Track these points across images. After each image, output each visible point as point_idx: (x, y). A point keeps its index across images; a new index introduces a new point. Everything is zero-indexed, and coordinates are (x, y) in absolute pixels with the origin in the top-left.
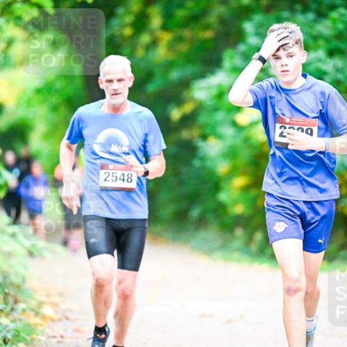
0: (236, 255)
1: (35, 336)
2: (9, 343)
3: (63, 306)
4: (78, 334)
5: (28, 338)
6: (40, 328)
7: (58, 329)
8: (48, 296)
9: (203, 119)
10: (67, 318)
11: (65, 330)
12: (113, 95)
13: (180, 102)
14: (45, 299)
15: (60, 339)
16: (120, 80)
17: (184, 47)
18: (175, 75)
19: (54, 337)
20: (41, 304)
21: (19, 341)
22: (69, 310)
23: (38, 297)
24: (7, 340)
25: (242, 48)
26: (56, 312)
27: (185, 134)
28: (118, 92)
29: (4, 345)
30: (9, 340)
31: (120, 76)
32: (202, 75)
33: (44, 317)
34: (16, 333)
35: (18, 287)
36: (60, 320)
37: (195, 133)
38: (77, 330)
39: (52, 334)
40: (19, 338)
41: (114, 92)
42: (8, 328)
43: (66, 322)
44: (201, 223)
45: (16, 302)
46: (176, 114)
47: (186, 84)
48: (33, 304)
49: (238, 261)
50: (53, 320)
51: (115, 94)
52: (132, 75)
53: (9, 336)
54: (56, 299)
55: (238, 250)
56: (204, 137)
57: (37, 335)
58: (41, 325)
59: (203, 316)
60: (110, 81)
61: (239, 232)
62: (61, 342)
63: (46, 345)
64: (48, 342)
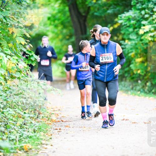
1: (48, 129)
2: (36, 132)
3: (60, 116)
4: (67, 128)
5: (45, 130)
8: (54, 111)
14: (52, 112)
15: (59, 130)
19: (56, 129)
20: (51, 114)
21: (41, 131)
24: (35, 131)
29: (34, 133)
30: (36, 131)
32: (123, 13)
34: (40, 128)
35: (40, 106)
37: (121, 37)
38: (67, 126)
42: (35, 125)
43: (62, 123)
45: (39, 114)
47: (116, 15)
48: (47, 114)
53: (36, 129)
54: (57, 112)
58: (50, 123)
62: (60, 132)
63: (53, 133)
64: (53, 132)
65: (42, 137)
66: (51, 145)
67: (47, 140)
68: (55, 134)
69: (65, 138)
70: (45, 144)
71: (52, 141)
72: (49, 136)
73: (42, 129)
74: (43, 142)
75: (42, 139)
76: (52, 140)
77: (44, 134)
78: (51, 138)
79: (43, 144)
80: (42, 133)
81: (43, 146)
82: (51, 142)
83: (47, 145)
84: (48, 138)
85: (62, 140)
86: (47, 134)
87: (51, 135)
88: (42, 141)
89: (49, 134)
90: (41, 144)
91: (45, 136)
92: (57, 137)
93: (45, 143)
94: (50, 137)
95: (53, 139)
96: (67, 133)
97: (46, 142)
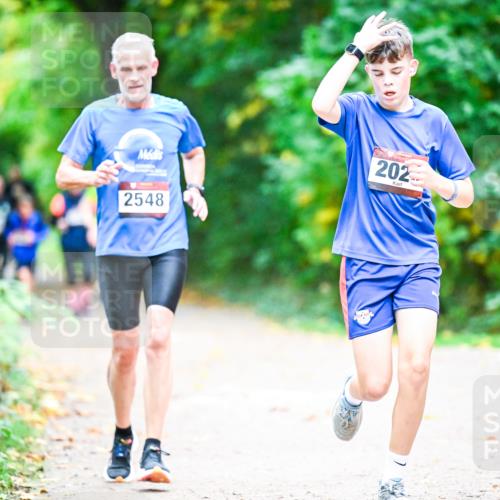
0: (322, 323)
1: (31, 439)
3: (72, 396)
4: (93, 436)
5: (22, 442)
6: (39, 427)
7: (65, 429)
8: (51, 380)
9: (274, 126)
10: (79, 414)
11: (75, 430)
12: (131, 88)
13: (240, 102)
14: (47, 386)
15: (67, 443)
16: (140, 68)
17: (246, 23)
18: (233, 63)
19: (59, 440)
20: (40, 392)
21: (8, 446)
22: (80, 401)
23: (36, 383)
25: (330, 23)
26: (62, 404)
27: (248, 148)
28: (139, 84)
31: (141, 63)
32: (273, 64)
33: (45, 412)
34: (5, 435)
35: (8, 368)
36: (67, 415)
37: (263, 146)
38: (93, 431)
39: (55, 437)
40: (8, 443)
41: (131, 85)
43: (77, 418)
44: (271, 275)
45: (4, 389)
46: (234, 119)
47: (249, 75)
48: (29, 392)
49: (324, 331)
50: (57, 416)
51: (134, 86)
52: (155, 59)
54: (62, 386)
55: (324, 315)
56: (276, 152)
57: (35, 437)
58: (39, 423)
59: (274, 409)
60: (128, 69)
61: (326, 289)
62: (69, 448)
63: (48, 452)
64: (50, 448)
65: (12, 466)
66: (43, 492)
67: (28, 476)
68: (55, 456)
69: (86, 469)
70: (22, 487)
71: (45, 477)
72: (35, 463)
73: (13, 440)
74: (18, 481)
75: (12, 472)
76: (46, 473)
77: (18, 454)
78: (41, 470)
79: (17, 489)
80: (13, 453)
81: (17, 493)
82: (43, 481)
83: (28, 489)
84: (33, 469)
85: (76, 476)
86: (28, 457)
87: (43, 458)
88: (13, 478)
89: (35, 456)
90: (11, 486)
91: (23, 461)
92: (62, 466)
93: (24, 485)
94: (40, 465)
95: (49, 470)
96: (93, 453)
97: (25, 481)
